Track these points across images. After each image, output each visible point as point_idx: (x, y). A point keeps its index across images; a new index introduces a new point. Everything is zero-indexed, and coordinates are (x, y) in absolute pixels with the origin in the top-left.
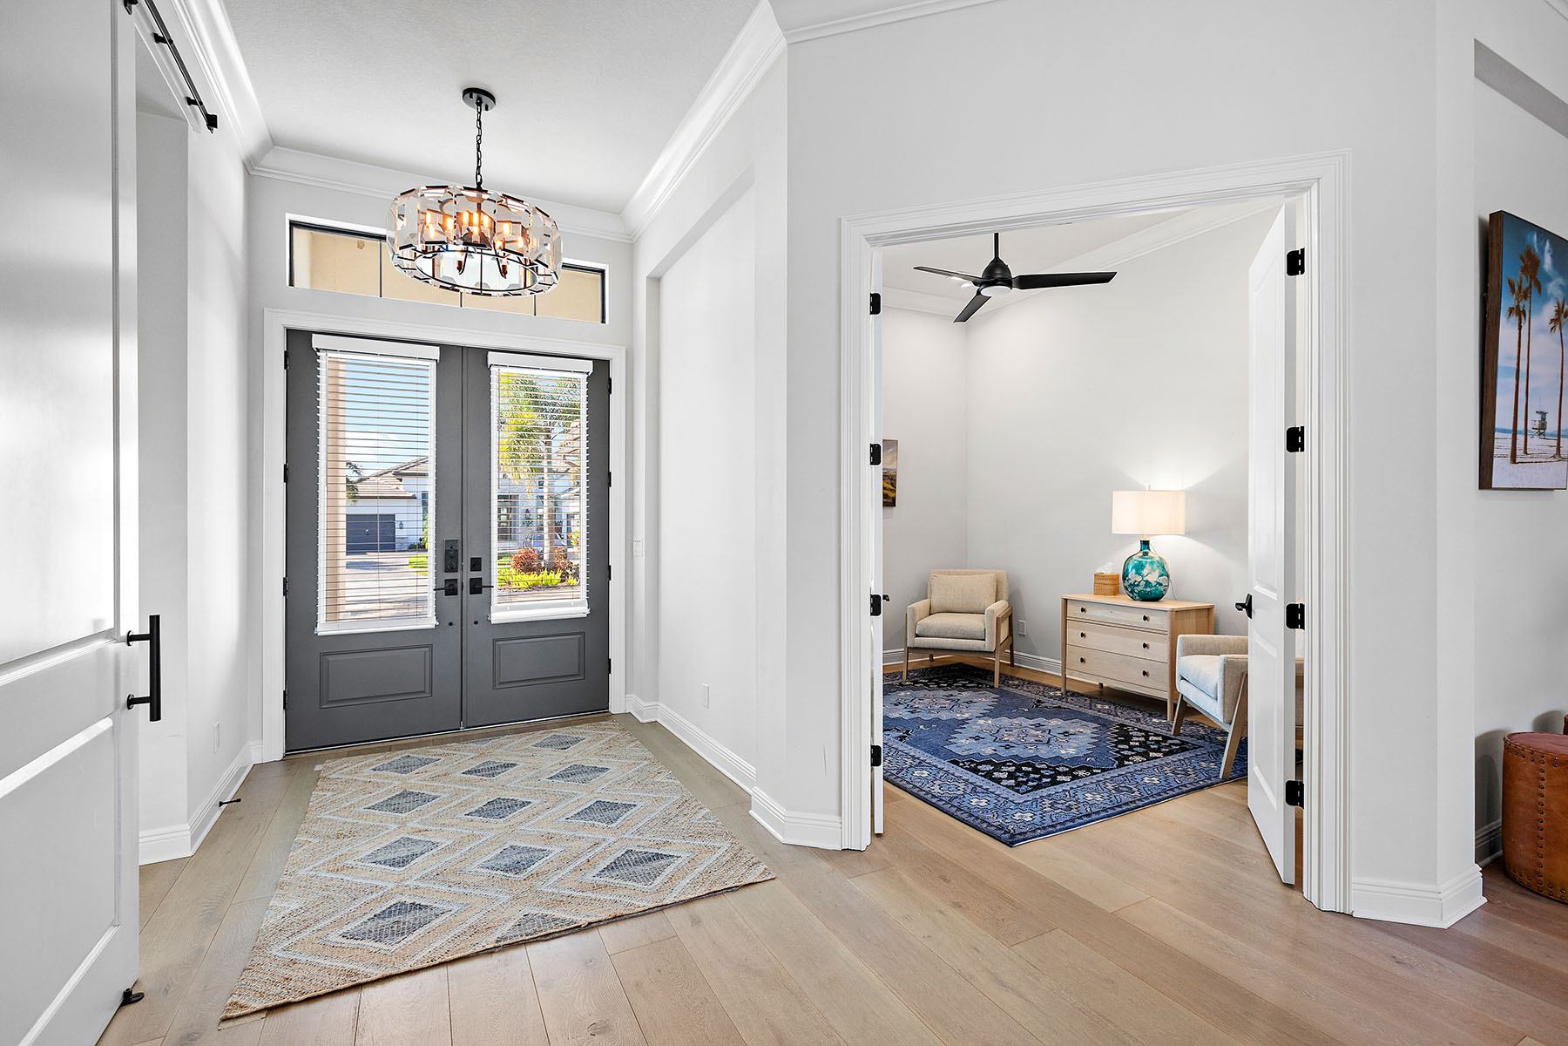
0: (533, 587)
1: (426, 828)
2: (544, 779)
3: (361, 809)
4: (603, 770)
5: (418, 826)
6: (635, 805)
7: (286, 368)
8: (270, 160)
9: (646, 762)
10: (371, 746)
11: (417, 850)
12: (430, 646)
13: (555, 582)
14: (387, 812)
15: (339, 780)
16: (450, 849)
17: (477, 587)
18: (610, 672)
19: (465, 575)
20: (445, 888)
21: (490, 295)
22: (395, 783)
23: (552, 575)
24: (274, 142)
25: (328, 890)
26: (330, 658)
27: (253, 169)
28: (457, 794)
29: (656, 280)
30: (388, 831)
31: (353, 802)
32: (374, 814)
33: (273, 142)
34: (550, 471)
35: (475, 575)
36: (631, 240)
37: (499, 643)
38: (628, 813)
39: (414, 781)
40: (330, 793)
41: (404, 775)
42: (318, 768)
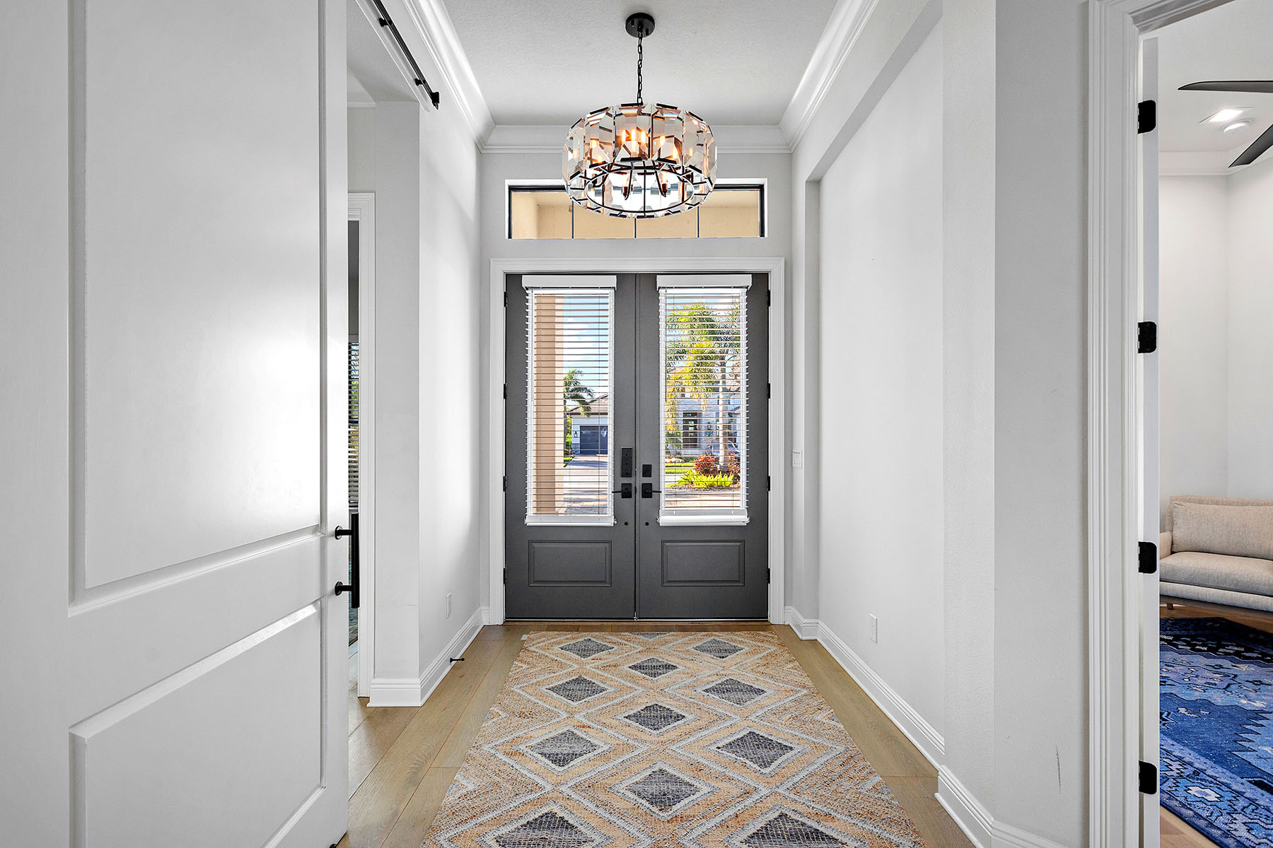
0: (711, 487)
1: (590, 723)
2: (699, 690)
3: (544, 689)
4: (760, 692)
5: (583, 720)
6: (791, 749)
7: (505, 305)
8: (494, 138)
9: (805, 691)
10: (565, 624)
11: (577, 750)
12: (610, 542)
13: (728, 484)
14: (562, 698)
15: (535, 654)
16: (604, 757)
17: (648, 491)
18: (769, 582)
19: (639, 480)
20: (592, 807)
21: (653, 216)
22: (575, 666)
23: (725, 477)
24: (496, 121)
25: (499, 776)
26: (536, 545)
27: (483, 148)
28: (621, 689)
29: (815, 184)
30: (557, 720)
31: (539, 679)
32: (552, 697)
33: (494, 121)
34: (725, 390)
35: (647, 480)
36: (790, 149)
37: (667, 544)
38: (784, 757)
39: (590, 667)
40: (525, 666)
41: (582, 659)
42: (524, 637)
